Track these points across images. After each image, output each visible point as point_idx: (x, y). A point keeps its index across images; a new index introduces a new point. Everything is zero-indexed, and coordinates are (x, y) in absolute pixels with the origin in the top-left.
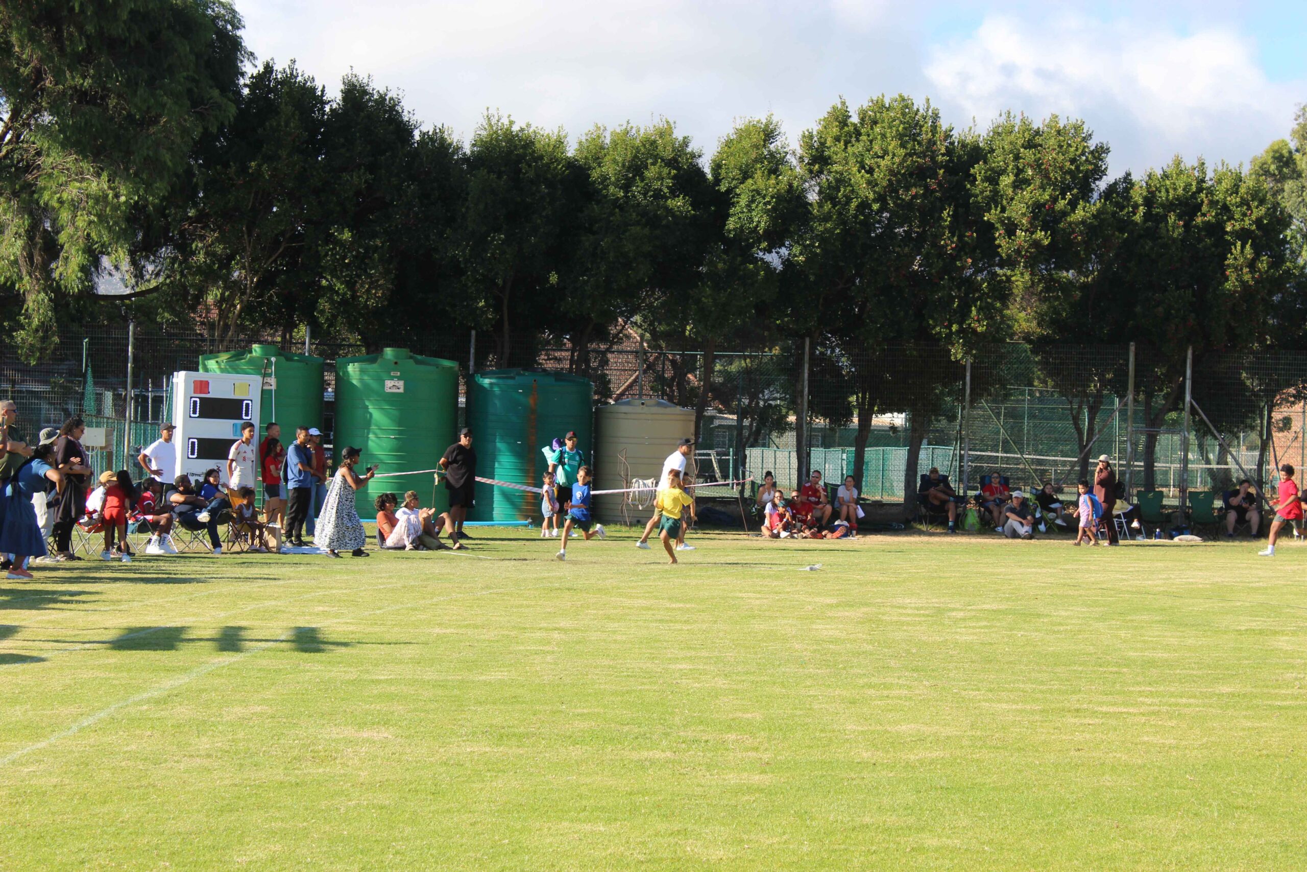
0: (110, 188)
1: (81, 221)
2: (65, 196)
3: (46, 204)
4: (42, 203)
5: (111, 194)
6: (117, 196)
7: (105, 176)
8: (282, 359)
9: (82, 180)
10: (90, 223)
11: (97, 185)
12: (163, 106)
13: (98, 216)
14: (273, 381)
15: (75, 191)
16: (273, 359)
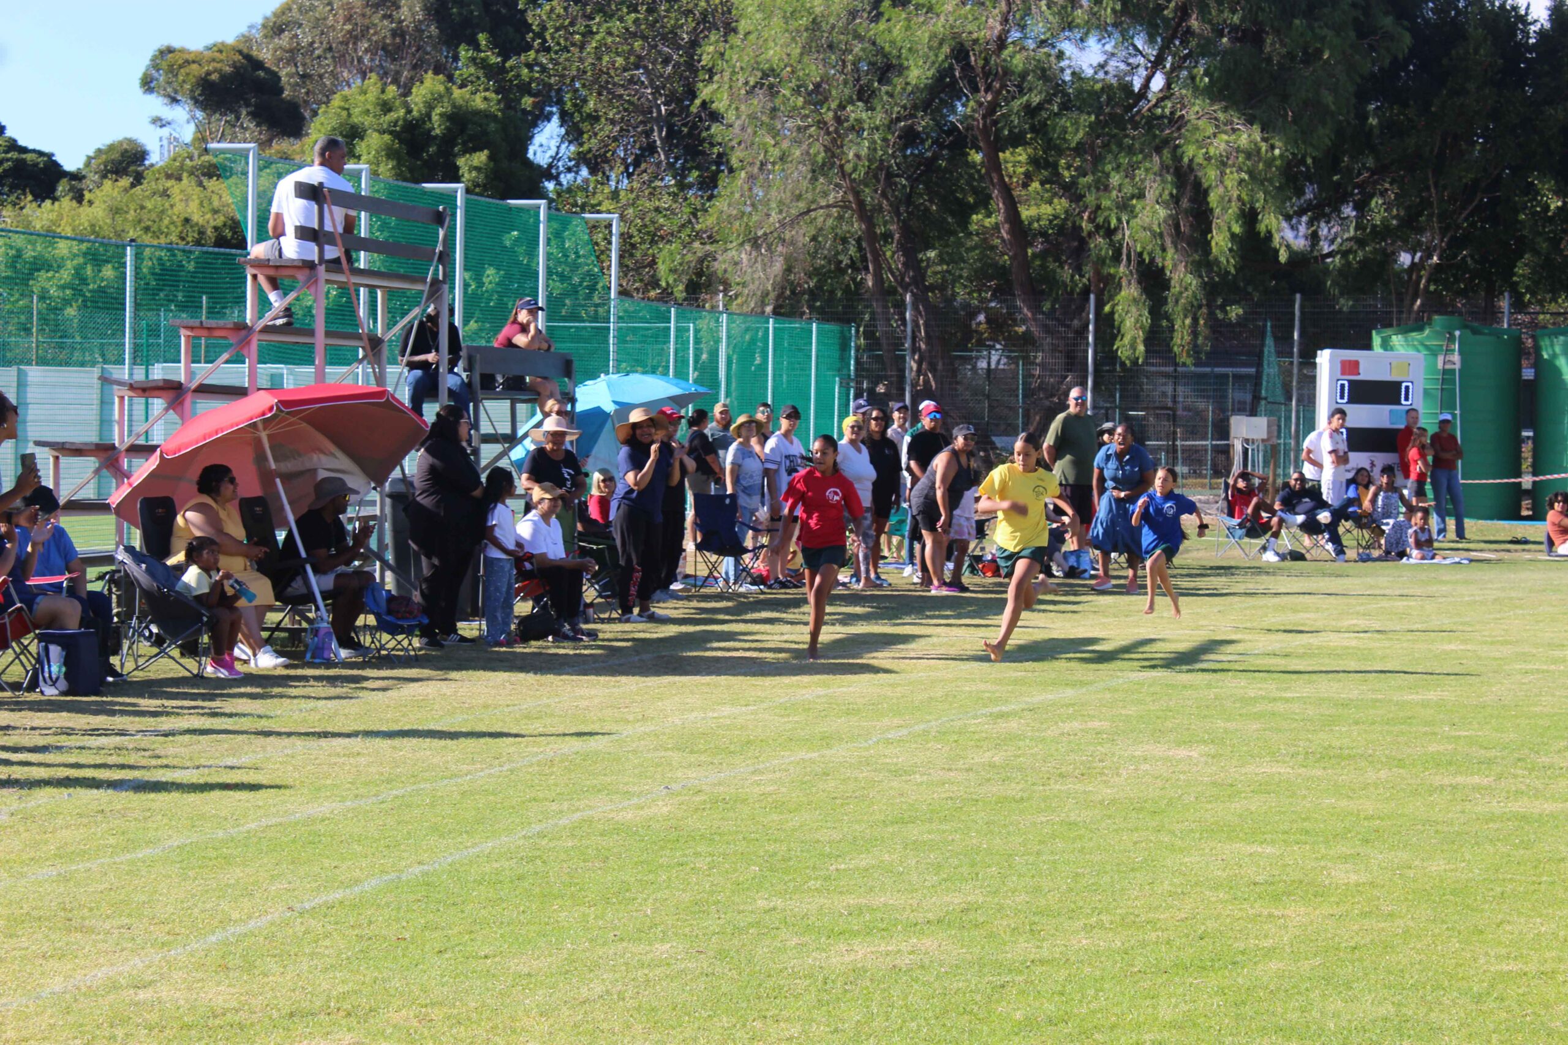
0: (1264, 140)
1: (1232, 178)
2: (1212, 151)
3: (1191, 161)
4: (1186, 160)
5: (1264, 147)
6: (1273, 147)
7: (1256, 128)
8: (1468, 332)
9: (1234, 130)
10: (1241, 182)
11: (1248, 136)
12: (1323, 39)
13: (1250, 173)
14: (1456, 357)
15: (1223, 146)
16: (1457, 333)
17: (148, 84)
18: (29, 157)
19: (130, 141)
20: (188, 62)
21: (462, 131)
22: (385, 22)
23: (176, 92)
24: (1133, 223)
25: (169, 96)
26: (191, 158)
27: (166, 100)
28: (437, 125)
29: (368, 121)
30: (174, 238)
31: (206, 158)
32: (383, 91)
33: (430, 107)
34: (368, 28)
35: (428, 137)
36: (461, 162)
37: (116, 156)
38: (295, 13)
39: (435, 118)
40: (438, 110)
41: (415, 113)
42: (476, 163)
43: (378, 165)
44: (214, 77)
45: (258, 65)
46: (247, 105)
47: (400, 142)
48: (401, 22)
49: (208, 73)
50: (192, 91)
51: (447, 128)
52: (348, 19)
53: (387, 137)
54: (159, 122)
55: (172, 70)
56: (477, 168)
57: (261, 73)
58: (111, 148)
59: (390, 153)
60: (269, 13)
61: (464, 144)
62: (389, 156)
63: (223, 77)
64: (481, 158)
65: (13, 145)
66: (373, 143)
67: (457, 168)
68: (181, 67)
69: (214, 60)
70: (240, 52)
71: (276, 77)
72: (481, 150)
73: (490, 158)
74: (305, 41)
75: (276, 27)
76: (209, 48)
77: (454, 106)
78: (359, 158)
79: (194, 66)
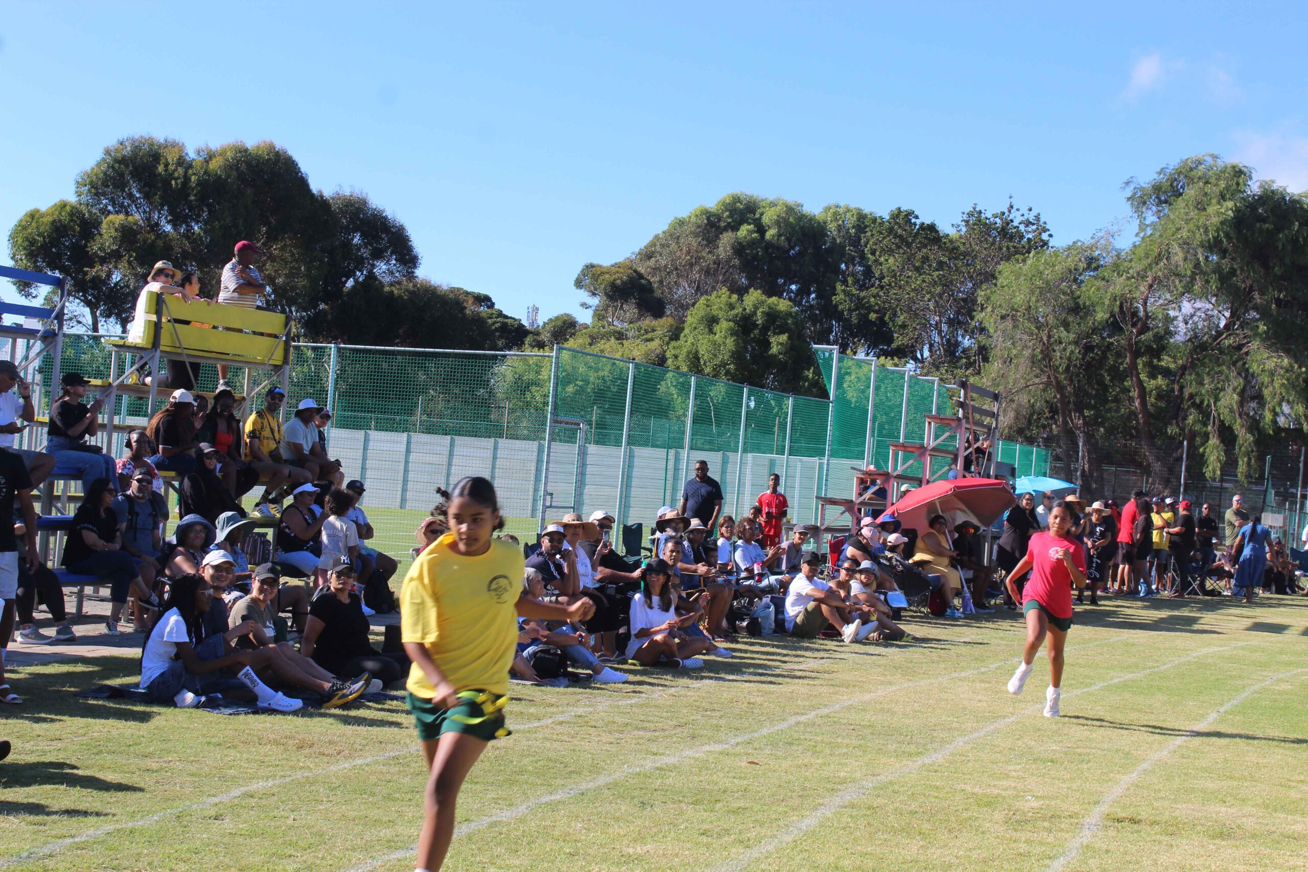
0: (1295, 362)
1: (1277, 382)
2: (1266, 367)
3: (1254, 372)
4: (1251, 371)
5: (1296, 366)
6: (1301, 367)
9: (1279, 356)
10: (1282, 385)
11: (1287, 360)
13: (1288, 380)
15: (1273, 365)
17: (579, 284)
18: (509, 321)
19: (568, 315)
20: (603, 273)
21: (774, 322)
22: (710, 256)
23: (595, 289)
24: (1219, 404)
25: (591, 291)
26: (604, 327)
27: (590, 294)
28: (760, 319)
29: (721, 314)
30: (606, 373)
31: (612, 327)
32: (730, 298)
33: (756, 308)
34: (700, 258)
35: (755, 326)
36: (773, 340)
37: (559, 323)
38: (658, 248)
39: (759, 314)
40: (761, 310)
41: (748, 311)
42: (781, 341)
43: (726, 337)
44: (618, 282)
45: (641, 276)
46: (635, 299)
47: (739, 326)
48: (718, 256)
49: (615, 280)
50: (605, 289)
51: (766, 320)
52: (688, 253)
53: (731, 324)
54: (585, 306)
55: (595, 278)
56: (781, 344)
57: (643, 281)
58: (557, 318)
59: (733, 333)
60: (642, 247)
61: (775, 329)
62: (732, 335)
63: (623, 283)
64: (784, 338)
65: (500, 314)
66: (724, 326)
67: (770, 343)
68: (599, 275)
69: (618, 272)
70: (631, 268)
71: (650, 283)
72: (784, 333)
73: (789, 338)
74: (663, 263)
75: (647, 255)
76: (613, 266)
77: (769, 307)
78: (715, 334)
79: (607, 276)
